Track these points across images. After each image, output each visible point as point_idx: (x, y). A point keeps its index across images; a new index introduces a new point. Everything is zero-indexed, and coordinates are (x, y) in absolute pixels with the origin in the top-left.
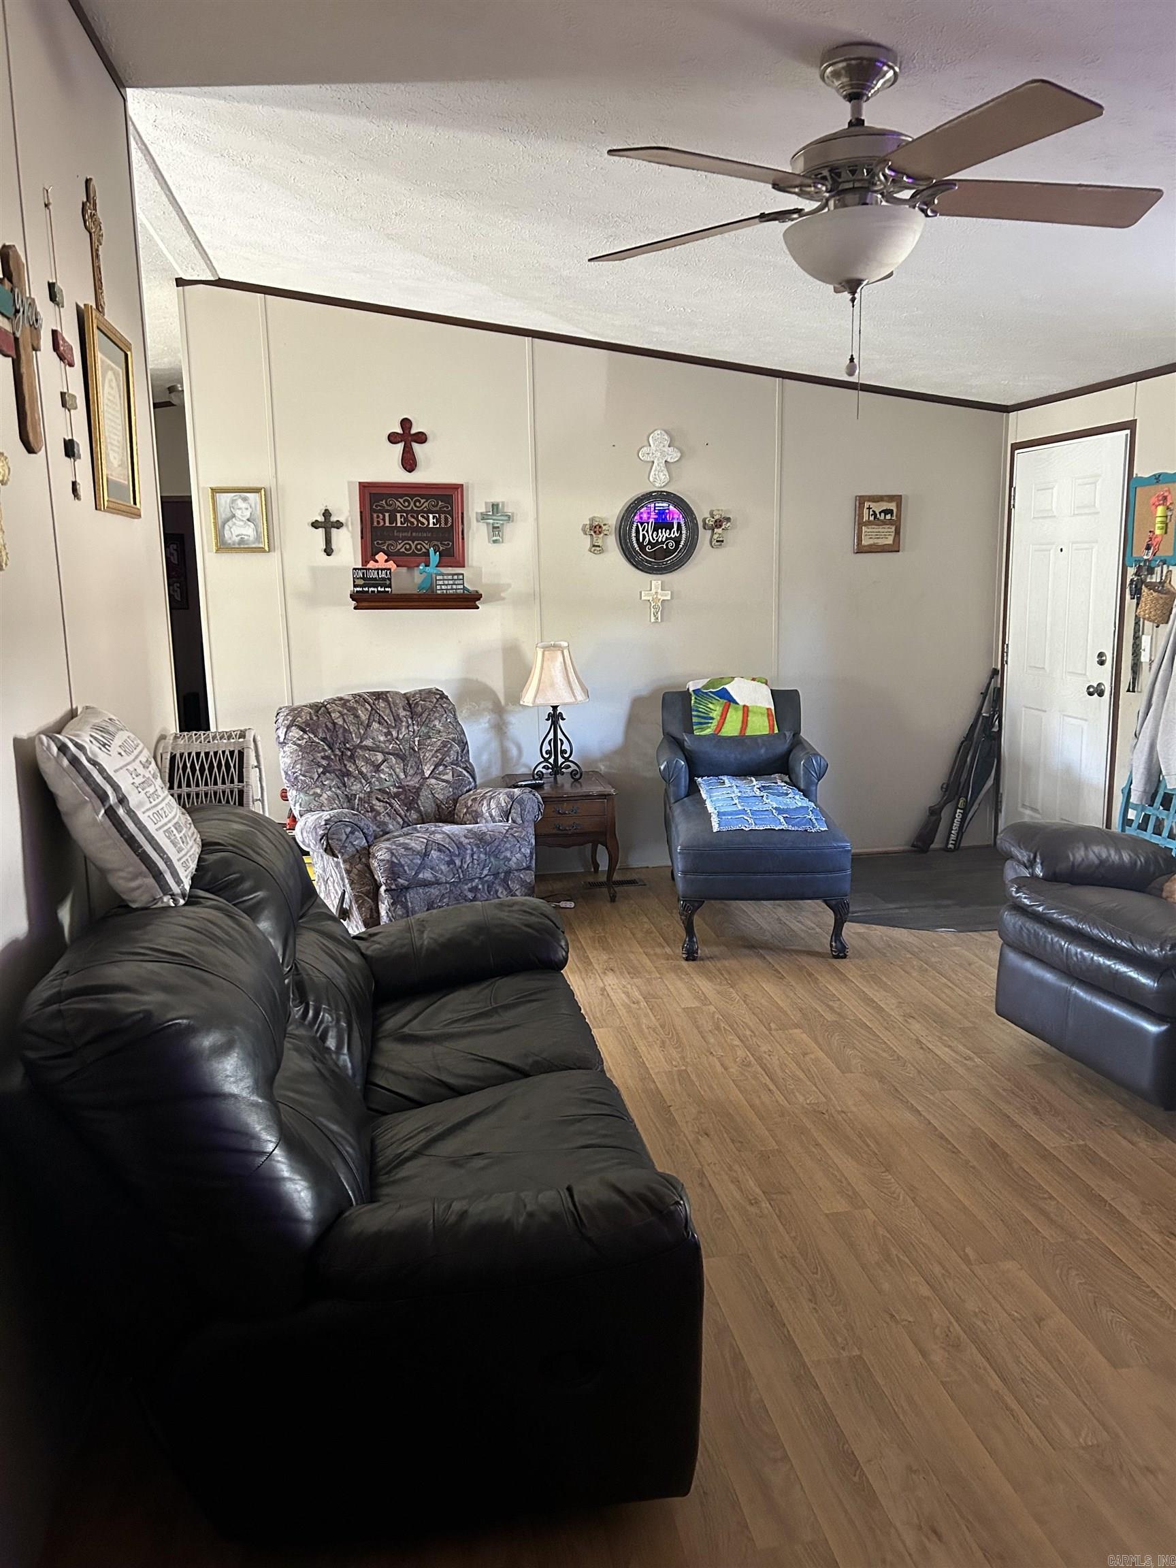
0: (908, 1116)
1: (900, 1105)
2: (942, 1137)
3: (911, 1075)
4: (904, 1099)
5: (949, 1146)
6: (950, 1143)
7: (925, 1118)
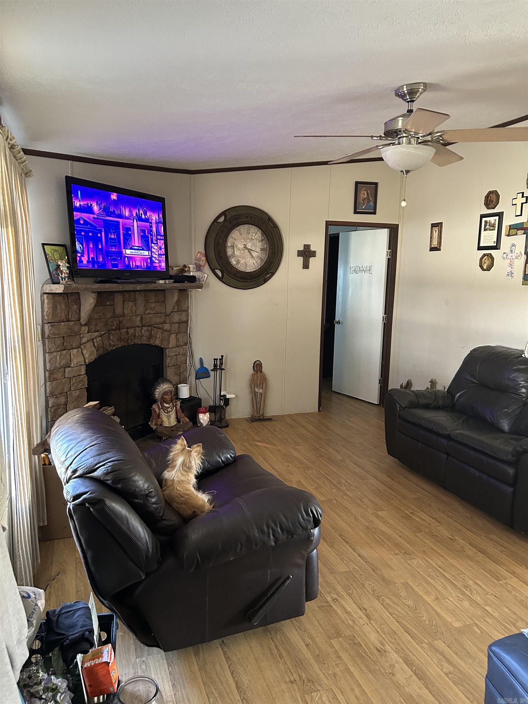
0: (364, 553)
1: (369, 560)
2: (347, 542)
3: (368, 582)
4: (369, 564)
5: (343, 538)
6: (343, 539)
7: (356, 552)
